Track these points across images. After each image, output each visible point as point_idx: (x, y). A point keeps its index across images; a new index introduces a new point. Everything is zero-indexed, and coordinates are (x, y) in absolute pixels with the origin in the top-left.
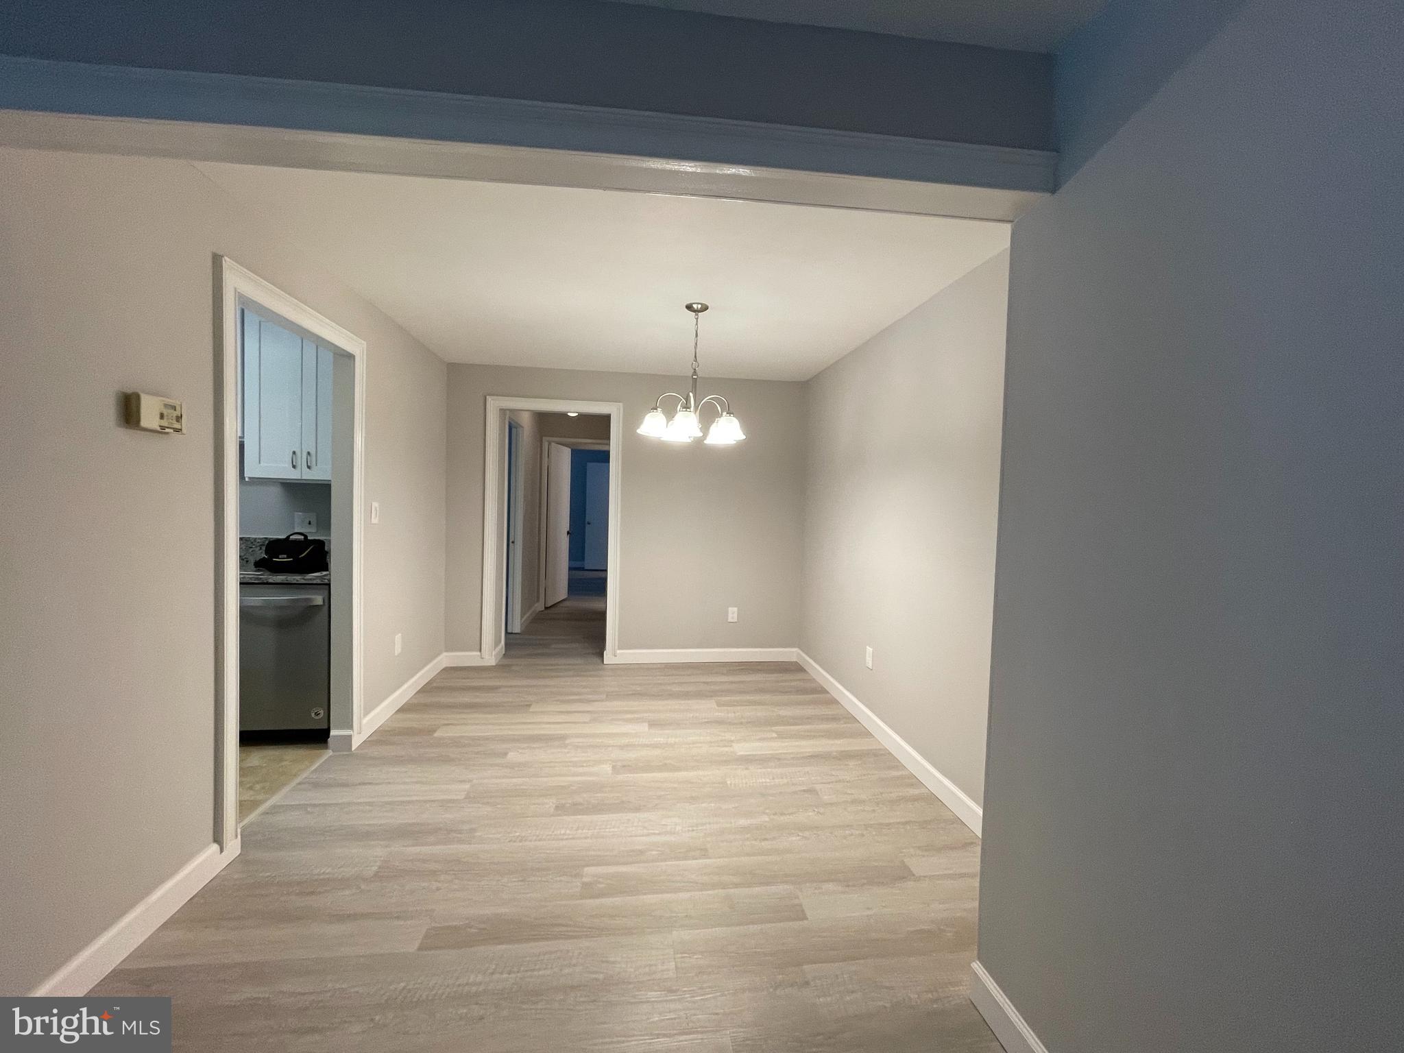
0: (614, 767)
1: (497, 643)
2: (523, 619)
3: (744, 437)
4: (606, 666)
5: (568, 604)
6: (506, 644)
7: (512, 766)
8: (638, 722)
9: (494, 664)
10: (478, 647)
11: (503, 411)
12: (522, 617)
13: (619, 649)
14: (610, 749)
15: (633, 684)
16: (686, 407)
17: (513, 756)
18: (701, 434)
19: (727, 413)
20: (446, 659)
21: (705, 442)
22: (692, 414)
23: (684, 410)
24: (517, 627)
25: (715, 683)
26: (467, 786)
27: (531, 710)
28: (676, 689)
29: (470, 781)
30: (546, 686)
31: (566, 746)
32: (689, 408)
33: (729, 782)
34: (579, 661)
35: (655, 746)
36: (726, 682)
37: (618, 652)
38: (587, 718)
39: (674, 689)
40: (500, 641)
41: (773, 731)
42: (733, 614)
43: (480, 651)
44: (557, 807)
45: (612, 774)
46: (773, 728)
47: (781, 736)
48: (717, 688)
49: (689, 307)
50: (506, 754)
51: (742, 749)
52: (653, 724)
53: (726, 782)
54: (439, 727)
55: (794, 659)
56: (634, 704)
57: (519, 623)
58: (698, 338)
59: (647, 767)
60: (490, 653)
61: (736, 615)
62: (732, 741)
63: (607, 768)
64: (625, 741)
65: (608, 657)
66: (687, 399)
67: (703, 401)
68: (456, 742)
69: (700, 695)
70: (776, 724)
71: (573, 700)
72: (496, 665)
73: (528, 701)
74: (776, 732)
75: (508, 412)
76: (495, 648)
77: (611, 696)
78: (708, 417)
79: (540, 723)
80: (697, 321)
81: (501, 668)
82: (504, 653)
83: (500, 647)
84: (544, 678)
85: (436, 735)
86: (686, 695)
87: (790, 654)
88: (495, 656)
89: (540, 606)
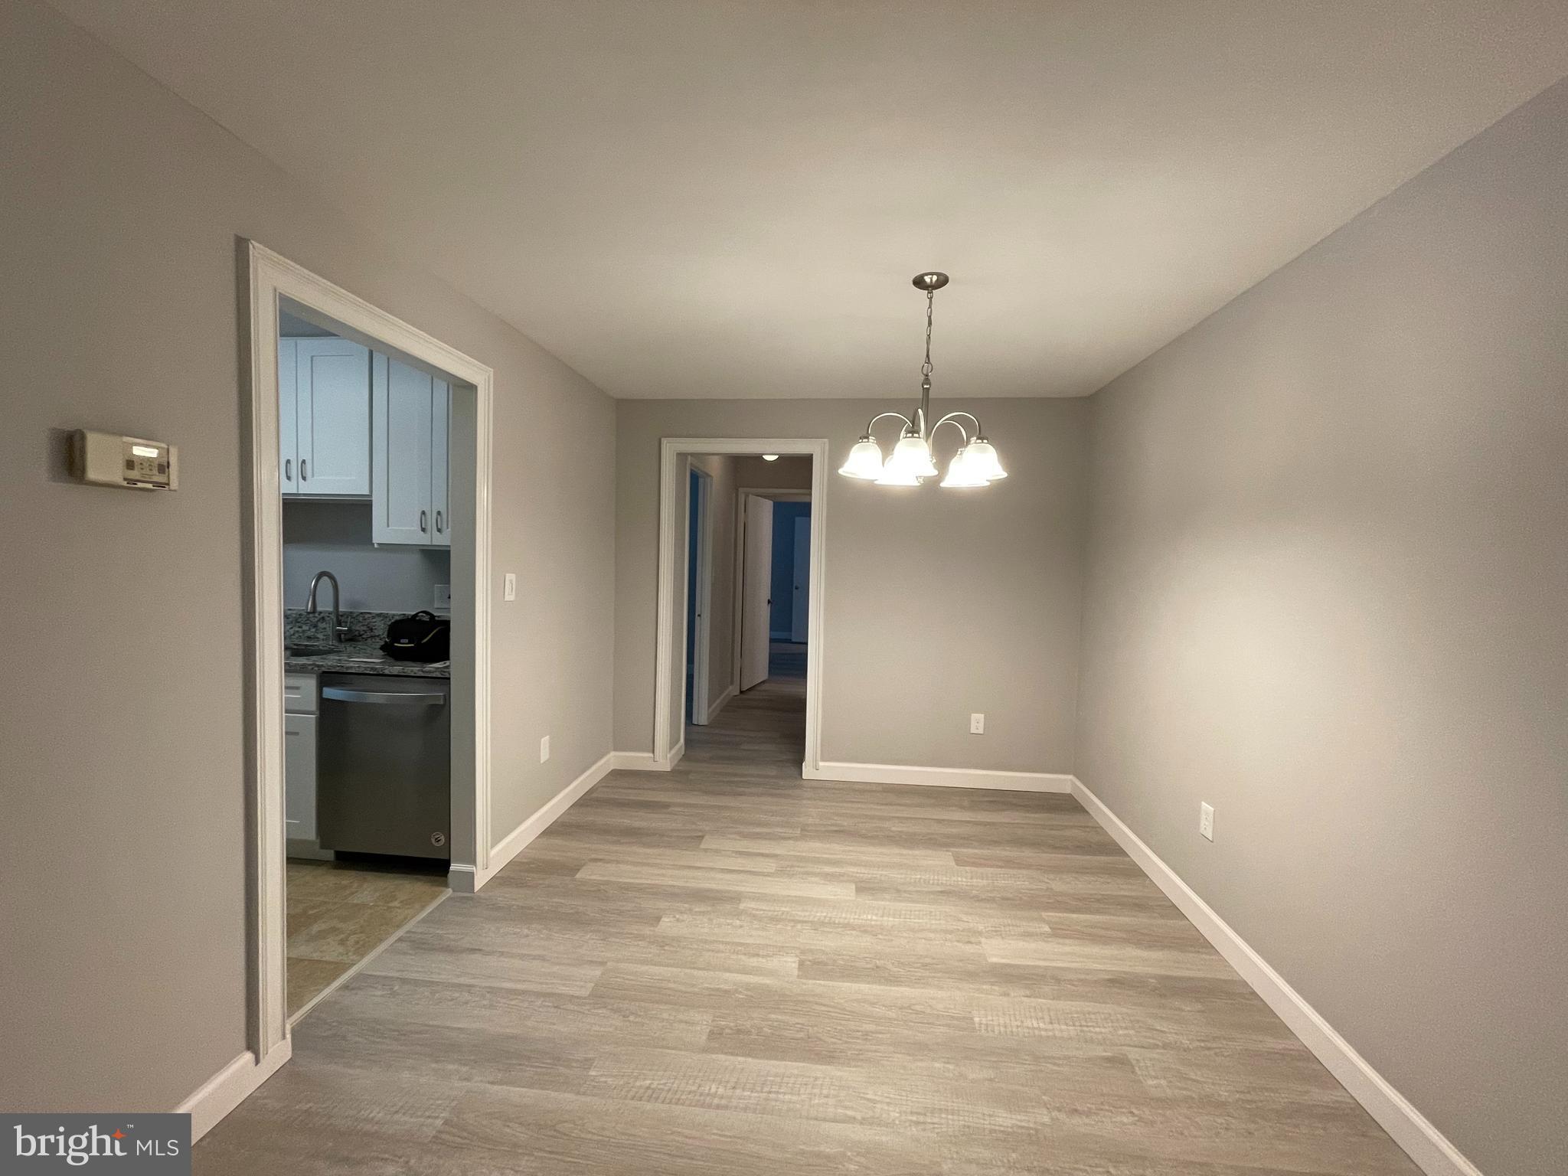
0: (801, 964)
1: (673, 743)
2: (710, 710)
3: (1005, 475)
4: (805, 782)
5: (766, 687)
6: (687, 740)
7: (662, 942)
8: (842, 881)
9: (669, 770)
10: (651, 748)
11: (682, 457)
12: (709, 707)
13: (823, 760)
14: (799, 926)
15: (838, 815)
16: (913, 431)
17: (667, 925)
18: (936, 473)
19: (978, 439)
20: (614, 760)
21: (942, 485)
22: (922, 441)
23: (910, 435)
24: (702, 717)
25: (951, 822)
26: (597, 972)
27: (702, 846)
28: (896, 828)
29: (603, 963)
30: (726, 808)
31: (738, 914)
32: (918, 433)
33: (977, 1020)
34: (772, 771)
35: (864, 930)
36: (968, 822)
37: (821, 764)
38: (770, 866)
39: (893, 829)
40: (678, 740)
41: (1044, 921)
42: (977, 723)
43: (653, 752)
44: (711, 1033)
45: (798, 976)
46: (1044, 914)
47: (1059, 932)
48: (955, 831)
49: (919, 282)
50: (658, 919)
51: (998, 951)
52: (864, 888)
53: (972, 1019)
54: (584, 865)
55: (1068, 790)
56: (836, 849)
57: (706, 713)
58: (932, 327)
59: (850, 971)
60: (663, 756)
61: (981, 725)
62: (980, 933)
63: (790, 963)
64: (820, 914)
65: (808, 771)
66: (914, 421)
67: (938, 424)
68: (598, 892)
69: (932, 842)
70: (1048, 907)
71: (758, 834)
72: (673, 771)
73: (700, 831)
74: (1048, 923)
75: (689, 457)
76: (671, 749)
77: (807, 833)
78: (946, 447)
79: (712, 869)
80: (931, 301)
81: (677, 776)
82: (683, 753)
83: (677, 747)
84: (723, 794)
85: (578, 876)
86: (910, 841)
87: (1062, 783)
88: (670, 760)
89: (733, 690)
